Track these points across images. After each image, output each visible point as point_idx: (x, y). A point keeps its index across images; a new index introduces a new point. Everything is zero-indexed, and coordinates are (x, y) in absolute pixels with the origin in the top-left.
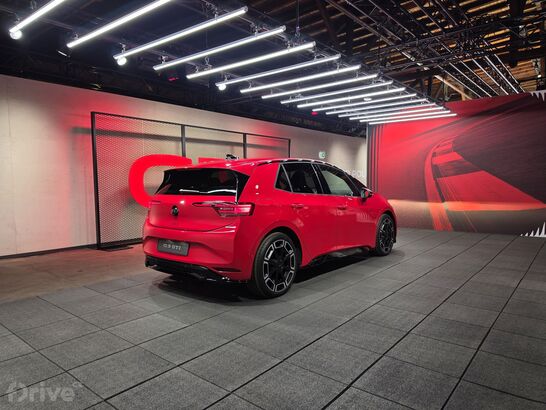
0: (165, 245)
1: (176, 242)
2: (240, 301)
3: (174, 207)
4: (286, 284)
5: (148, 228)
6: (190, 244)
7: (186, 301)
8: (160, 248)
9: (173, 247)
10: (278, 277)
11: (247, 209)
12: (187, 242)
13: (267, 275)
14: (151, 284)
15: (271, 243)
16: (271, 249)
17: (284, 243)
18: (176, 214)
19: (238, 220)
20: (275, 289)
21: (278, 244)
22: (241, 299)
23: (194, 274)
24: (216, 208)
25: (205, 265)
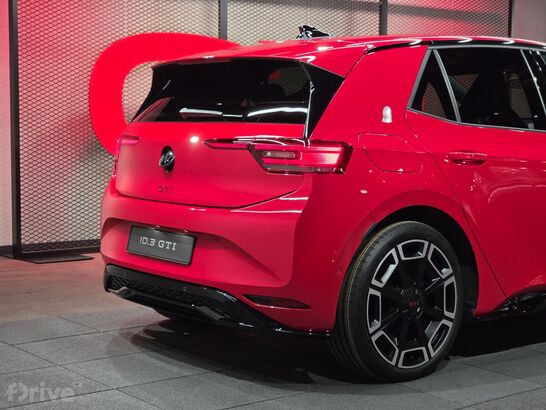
0: (144, 240)
1: (168, 231)
2: (309, 381)
3: (166, 150)
4: (430, 353)
5: (112, 200)
6: (197, 237)
7: (184, 373)
8: (133, 248)
9: (162, 244)
10: (409, 331)
11: (331, 158)
12: (190, 233)
13: (377, 324)
14: (116, 334)
15: (392, 244)
16: (390, 260)
17: (428, 250)
18: (170, 167)
19: (309, 183)
20: (397, 360)
21: (408, 250)
22: (312, 376)
23: (205, 310)
24: (257, 151)
25: (226, 287)
